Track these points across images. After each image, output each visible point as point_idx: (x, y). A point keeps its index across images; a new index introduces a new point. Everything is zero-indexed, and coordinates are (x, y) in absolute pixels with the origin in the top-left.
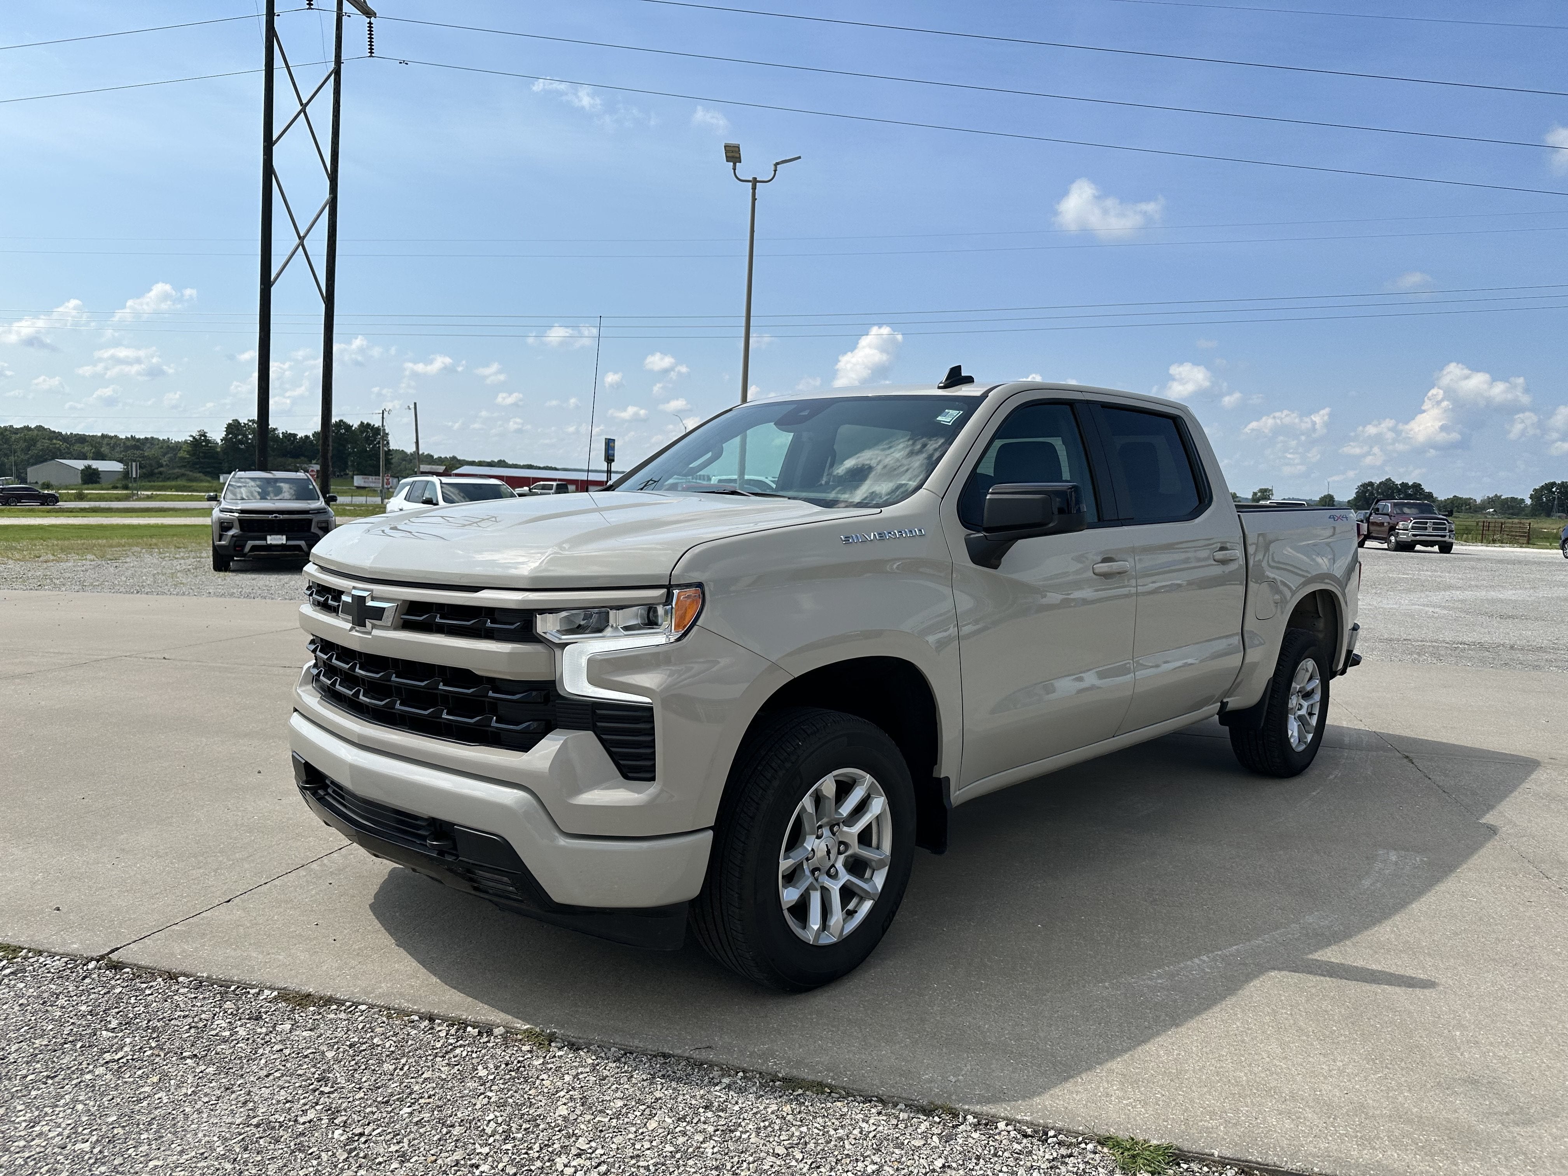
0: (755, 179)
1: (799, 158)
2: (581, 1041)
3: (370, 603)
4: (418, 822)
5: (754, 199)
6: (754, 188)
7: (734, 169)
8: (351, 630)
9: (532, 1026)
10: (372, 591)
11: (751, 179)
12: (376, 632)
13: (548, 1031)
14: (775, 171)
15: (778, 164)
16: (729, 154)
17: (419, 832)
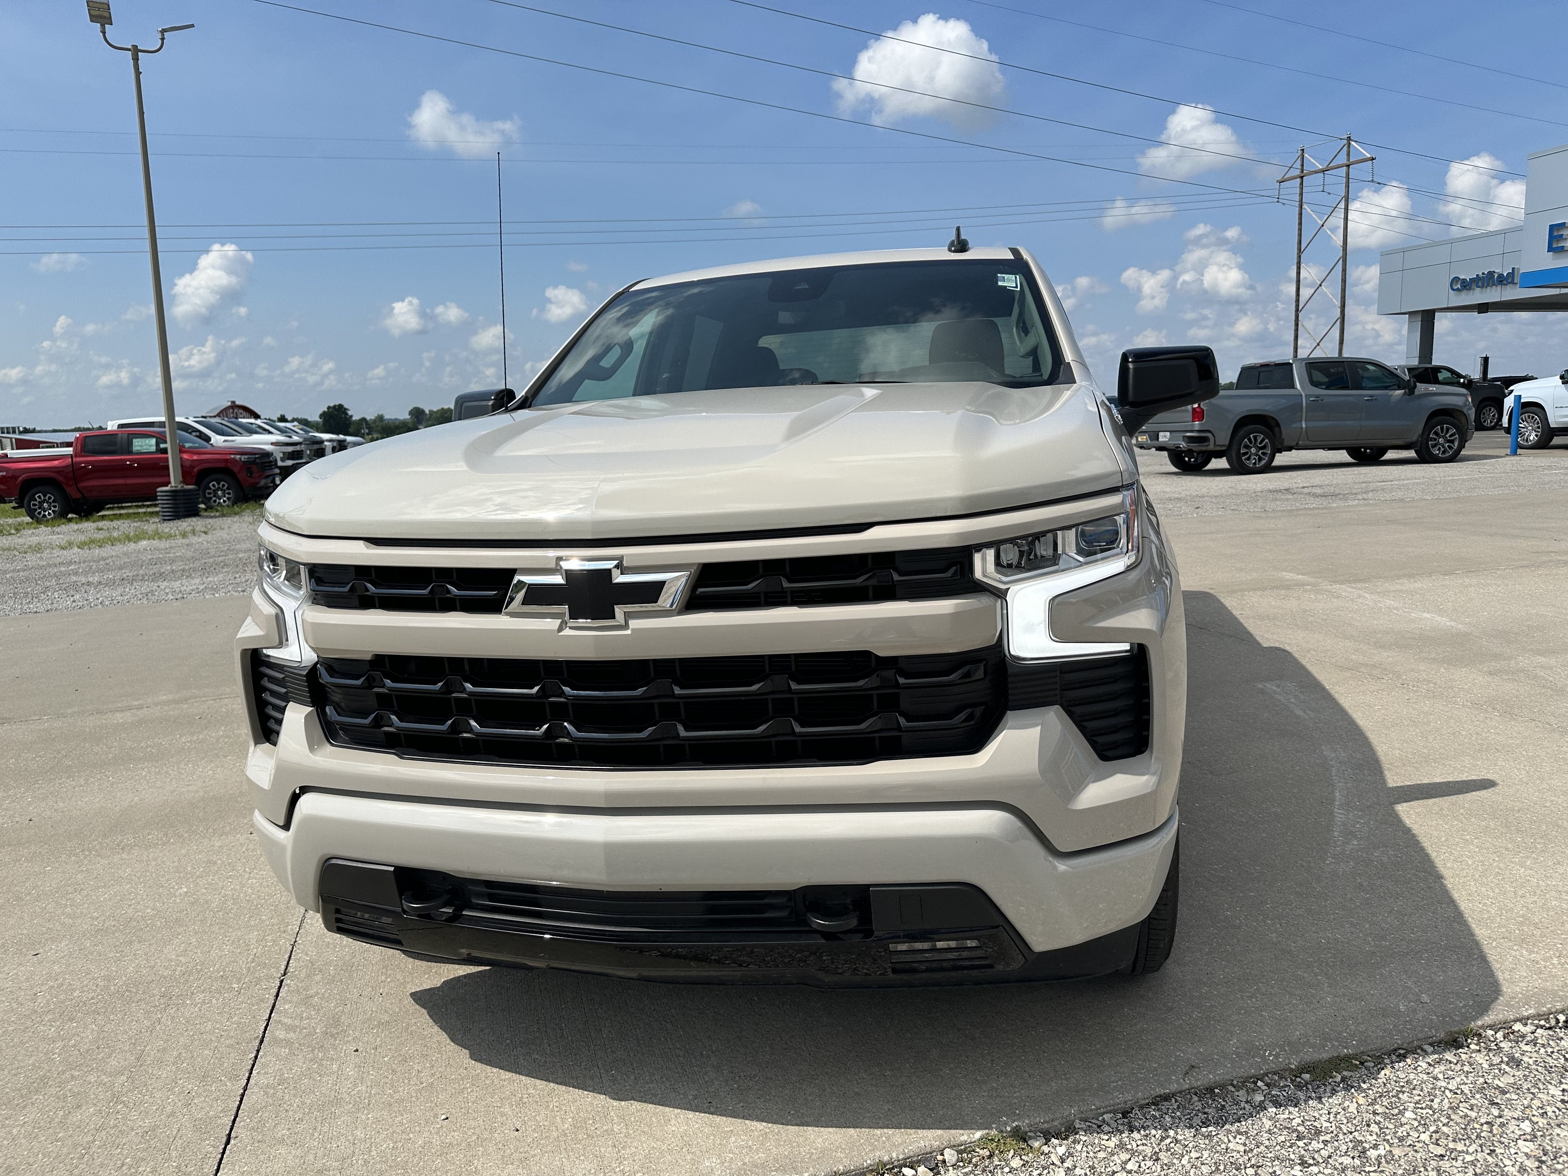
0: (135, 47)
1: (193, 26)
2: (1056, 1123)
3: (620, 578)
4: (766, 901)
5: (138, 74)
6: (136, 59)
7: (104, 33)
8: (560, 629)
9: (986, 1131)
10: (620, 559)
11: (130, 47)
12: (634, 624)
13: (1009, 1129)
14: (163, 39)
15: (163, 31)
16: (93, 13)
17: (766, 915)
